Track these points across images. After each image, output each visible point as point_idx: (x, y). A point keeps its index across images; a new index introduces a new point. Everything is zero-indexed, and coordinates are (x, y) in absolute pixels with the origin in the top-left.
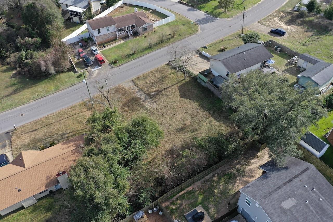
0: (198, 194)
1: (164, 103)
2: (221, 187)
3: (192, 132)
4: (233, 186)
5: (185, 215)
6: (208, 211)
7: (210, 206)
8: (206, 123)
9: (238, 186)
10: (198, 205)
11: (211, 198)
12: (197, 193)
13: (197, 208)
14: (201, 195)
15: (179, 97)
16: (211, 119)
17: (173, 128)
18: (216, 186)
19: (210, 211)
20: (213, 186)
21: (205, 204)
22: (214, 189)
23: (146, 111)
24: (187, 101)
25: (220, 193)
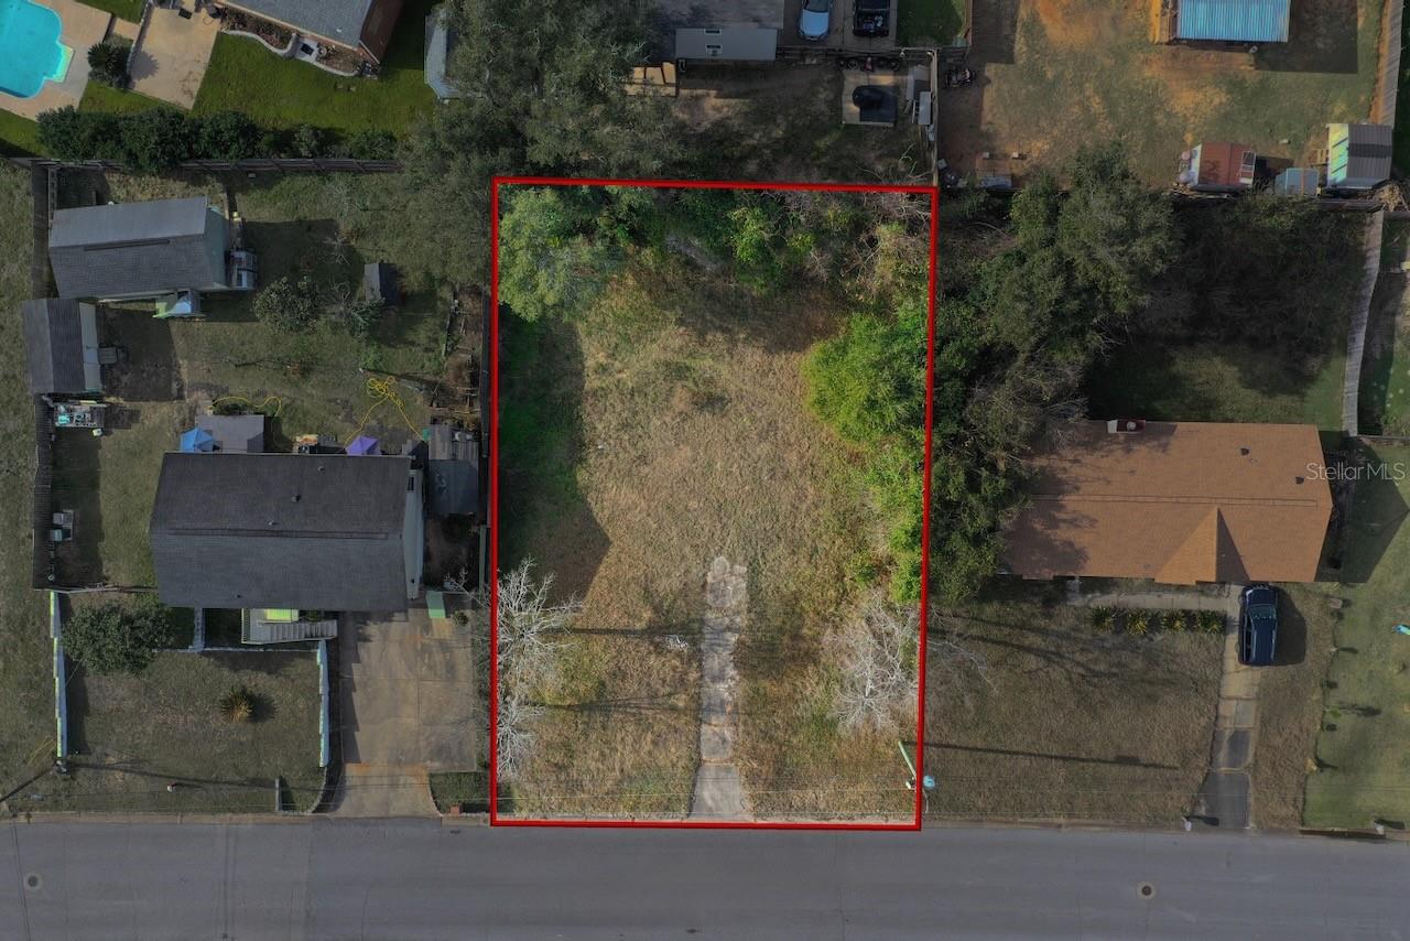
0: (824, 154)
1: (683, 557)
2: (757, 136)
3: (688, 368)
4: (728, 118)
5: (892, 125)
6: (835, 99)
7: (823, 107)
8: (620, 376)
9: (718, 109)
10: (848, 126)
11: (804, 125)
12: (824, 160)
13: (856, 121)
14: (818, 149)
15: (613, 551)
16: (592, 382)
17: (730, 424)
18: (767, 147)
19: (832, 96)
20: (774, 152)
21: (831, 118)
22: (777, 141)
23: (758, 564)
24: (601, 513)
25: (775, 121)
